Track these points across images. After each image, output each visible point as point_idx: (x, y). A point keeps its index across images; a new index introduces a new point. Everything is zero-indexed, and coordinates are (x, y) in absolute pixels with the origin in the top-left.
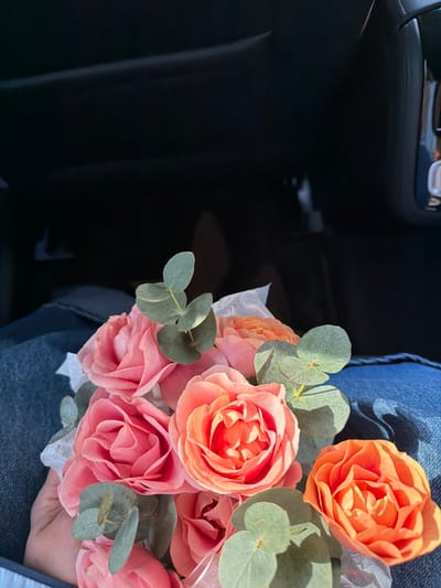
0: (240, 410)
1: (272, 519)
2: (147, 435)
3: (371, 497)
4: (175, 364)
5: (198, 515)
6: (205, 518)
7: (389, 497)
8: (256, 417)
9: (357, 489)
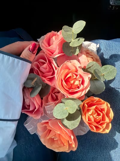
0: (77, 75)
1: (72, 106)
2: (51, 68)
3: (96, 114)
4: (64, 54)
5: (53, 92)
6: (55, 94)
7: (101, 117)
8: (80, 79)
9: (94, 110)
